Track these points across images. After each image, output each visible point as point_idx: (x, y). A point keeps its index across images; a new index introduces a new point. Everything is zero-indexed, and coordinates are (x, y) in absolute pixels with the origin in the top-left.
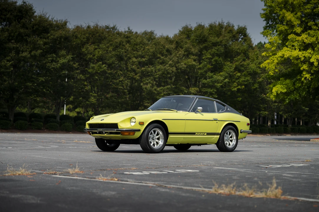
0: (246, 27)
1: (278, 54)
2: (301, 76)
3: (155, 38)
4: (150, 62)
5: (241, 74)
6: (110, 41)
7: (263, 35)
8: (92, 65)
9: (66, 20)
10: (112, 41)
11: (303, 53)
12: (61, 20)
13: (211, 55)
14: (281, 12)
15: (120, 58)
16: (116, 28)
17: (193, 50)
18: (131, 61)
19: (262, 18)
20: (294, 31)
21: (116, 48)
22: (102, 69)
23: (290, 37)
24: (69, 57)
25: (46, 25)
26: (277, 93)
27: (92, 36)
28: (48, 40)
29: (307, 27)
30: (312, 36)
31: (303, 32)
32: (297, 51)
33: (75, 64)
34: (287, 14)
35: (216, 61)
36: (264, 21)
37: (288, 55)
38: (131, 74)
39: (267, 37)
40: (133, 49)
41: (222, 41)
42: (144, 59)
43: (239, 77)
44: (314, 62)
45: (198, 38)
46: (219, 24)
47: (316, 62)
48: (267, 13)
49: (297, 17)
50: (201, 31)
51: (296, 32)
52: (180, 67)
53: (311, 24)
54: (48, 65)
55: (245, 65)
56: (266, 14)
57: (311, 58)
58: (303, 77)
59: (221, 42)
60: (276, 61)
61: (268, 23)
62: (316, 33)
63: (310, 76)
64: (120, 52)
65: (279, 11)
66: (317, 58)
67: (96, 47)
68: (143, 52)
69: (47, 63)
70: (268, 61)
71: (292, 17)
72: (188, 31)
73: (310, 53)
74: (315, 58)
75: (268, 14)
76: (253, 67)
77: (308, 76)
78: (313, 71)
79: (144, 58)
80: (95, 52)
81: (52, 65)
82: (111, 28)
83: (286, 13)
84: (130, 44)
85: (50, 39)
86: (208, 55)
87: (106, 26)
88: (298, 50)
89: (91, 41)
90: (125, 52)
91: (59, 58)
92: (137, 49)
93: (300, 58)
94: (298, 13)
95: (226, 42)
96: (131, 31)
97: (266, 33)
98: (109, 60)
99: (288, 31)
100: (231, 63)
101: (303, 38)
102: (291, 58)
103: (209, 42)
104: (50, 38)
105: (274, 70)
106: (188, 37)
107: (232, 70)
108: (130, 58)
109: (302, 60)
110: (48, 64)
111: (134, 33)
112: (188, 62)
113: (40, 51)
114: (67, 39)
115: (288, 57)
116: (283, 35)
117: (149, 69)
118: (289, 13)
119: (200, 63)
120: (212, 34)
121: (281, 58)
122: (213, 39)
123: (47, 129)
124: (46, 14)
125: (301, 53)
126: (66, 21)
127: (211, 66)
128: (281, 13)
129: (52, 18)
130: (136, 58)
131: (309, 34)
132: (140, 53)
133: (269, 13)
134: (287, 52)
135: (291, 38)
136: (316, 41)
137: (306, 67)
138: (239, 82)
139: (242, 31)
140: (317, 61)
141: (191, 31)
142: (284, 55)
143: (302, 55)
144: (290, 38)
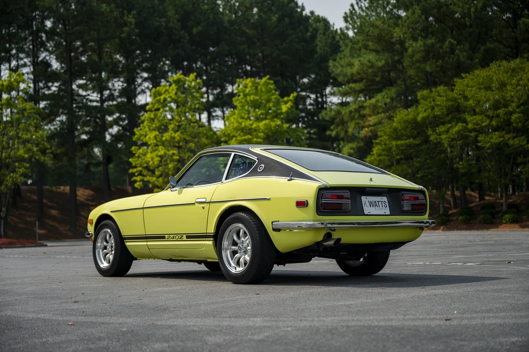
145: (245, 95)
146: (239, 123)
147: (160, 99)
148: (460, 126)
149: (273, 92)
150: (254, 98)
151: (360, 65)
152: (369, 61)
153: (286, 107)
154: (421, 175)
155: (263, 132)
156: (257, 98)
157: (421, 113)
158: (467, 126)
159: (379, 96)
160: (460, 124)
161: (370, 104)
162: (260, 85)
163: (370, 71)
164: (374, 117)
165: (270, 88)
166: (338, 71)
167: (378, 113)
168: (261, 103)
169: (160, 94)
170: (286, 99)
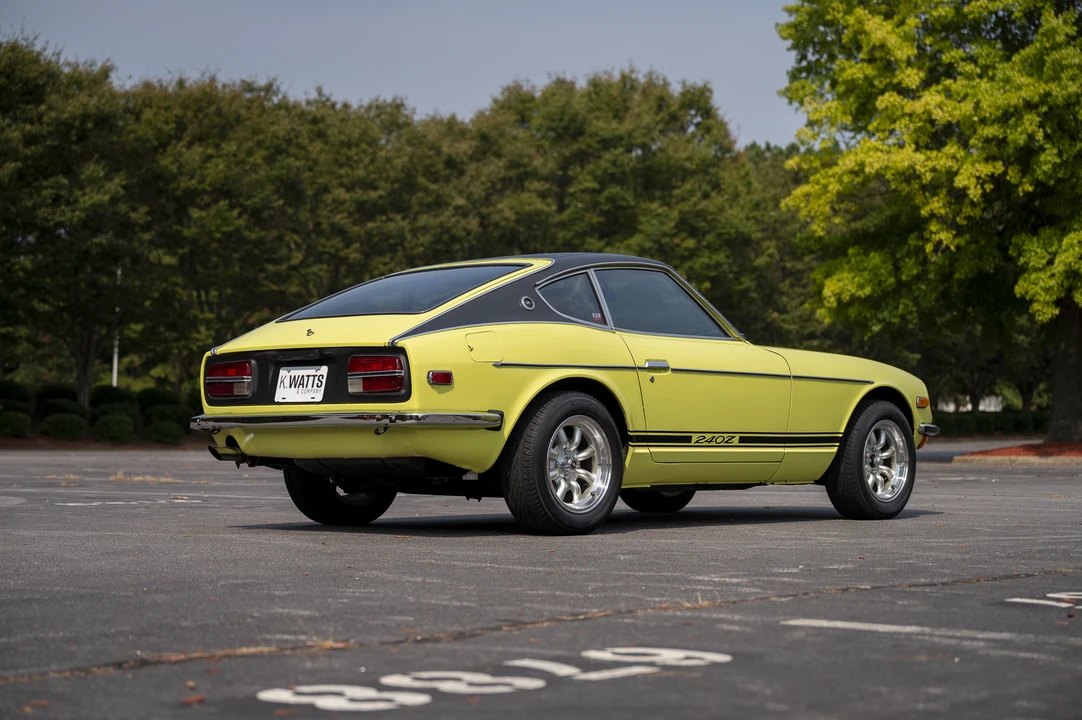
0: (709, 86)
1: (840, 162)
2: (921, 237)
3: (408, 124)
4: (397, 204)
5: (699, 242)
6: (255, 132)
7: (786, 100)
8: (195, 213)
9: (108, 60)
10: (262, 132)
11: (929, 159)
12: (89, 63)
13: (596, 178)
14: (847, 17)
15: (291, 189)
16: (278, 88)
17: (538, 162)
18: (328, 198)
19: (784, 38)
20: (895, 81)
21: (276, 153)
22: (228, 225)
23: (882, 101)
24: (116, 184)
25: (33, 75)
26: (839, 301)
27: (195, 116)
28: (39, 127)
29: (941, 69)
30: (959, 99)
31: (926, 84)
32: (909, 149)
33: (134, 209)
34: (871, 23)
35: (611, 199)
36: (789, 49)
37: (877, 166)
38: (329, 244)
39: (802, 103)
40: (336, 161)
41: (633, 130)
42: (373, 194)
43: (693, 254)
44: (969, 189)
45: (554, 125)
46: (624, 78)
47: (975, 187)
48: (801, 23)
49: (905, 33)
50: (565, 99)
51: (904, 85)
52: (495, 218)
53: (954, 57)
54: (41, 215)
55: (711, 214)
56: (795, 26)
57: (956, 173)
58: (928, 240)
59: (630, 135)
60: (834, 187)
61: (804, 57)
62: (973, 87)
63: (955, 237)
64: (289, 168)
65: (841, 14)
66: (978, 174)
67: (210, 151)
68: (371, 168)
69: (40, 207)
70: (805, 188)
71: (888, 33)
72: (523, 102)
73: (954, 157)
74: (971, 174)
75: (805, 25)
76: (735, 217)
77: (945, 237)
78: (965, 218)
79: (375, 188)
80: (206, 169)
81: (58, 214)
82: (261, 89)
83: (868, 20)
84: (326, 143)
85: (48, 125)
86: (586, 180)
87: (243, 82)
88: (913, 146)
89: (192, 129)
90: (310, 169)
91: (82, 188)
92: (349, 158)
93: (919, 177)
94: (908, 21)
95: (644, 135)
96: (328, 100)
97: (797, 90)
98: (249, 197)
99: (876, 83)
100: (663, 205)
101: (930, 104)
102: (889, 176)
103: (591, 136)
104: (45, 119)
105: (828, 219)
106: (523, 120)
107: (666, 228)
108: (326, 190)
109: (924, 182)
110: (43, 212)
111: (338, 106)
112: (521, 203)
113: (13, 165)
114: (104, 121)
115: (877, 171)
116: (858, 97)
117: (391, 226)
118: (878, 19)
119: (562, 208)
120: (599, 109)
121: (851, 177)
122: (604, 126)
123: (45, 434)
124: (36, 38)
125: (920, 157)
126: (109, 64)
127: (599, 215)
128: (851, 20)
129: (57, 51)
130: (349, 188)
131: (948, 93)
132: (360, 173)
133: (809, 21)
134: (875, 156)
135: (887, 107)
136: (975, 115)
137: (941, 205)
138: (691, 268)
139: (698, 101)
140: (978, 183)
141: (532, 99)
142: (862, 165)
143: (926, 163)
144: (884, 106)
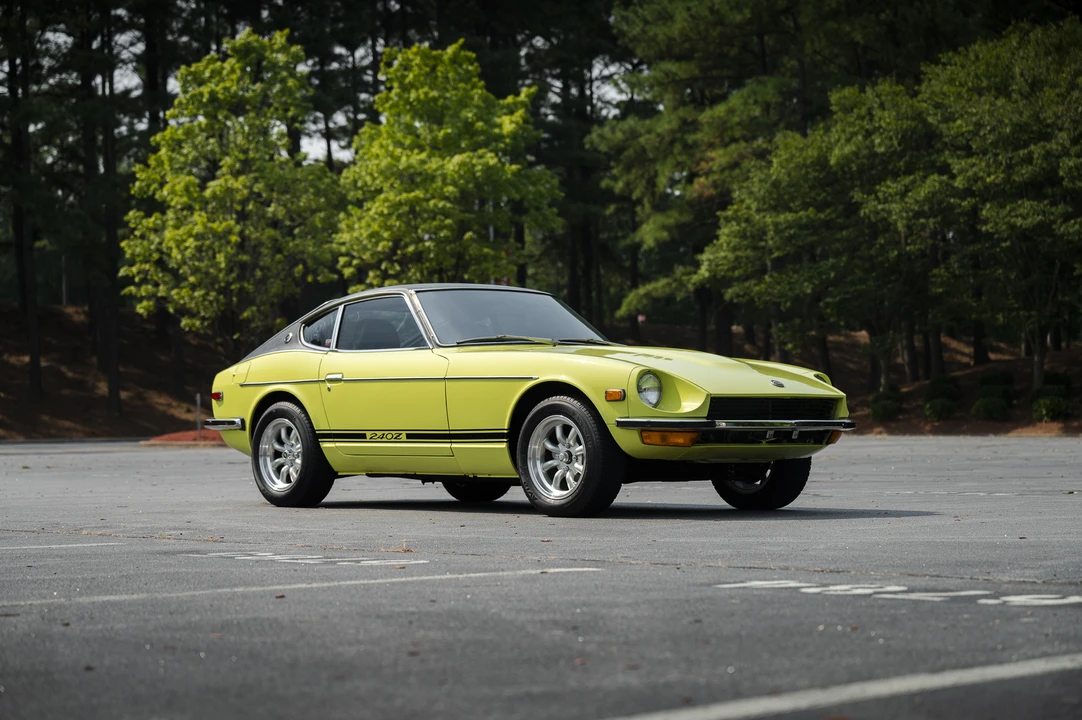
145: (405, 88)
146: (392, 155)
147: (201, 94)
148: (934, 181)
149: (475, 80)
150: (426, 94)
151: (689, 19)
152: (712, 10)
153: (512, 122)
154: (838, 299)
155: (454, 183)
156: (434, 93)
157: (838, 144)
158: (951, 182)
159: (735, 99)
160: (935, 177)
161: (712, 117)
162: (442, 62)
163: (715, 33)
164: (721, 151)
165: (468, 71)
166: (636, 30)
167: (734, 140)
168: (445, 107)
169: (201, 83)
170: (510, 99)
